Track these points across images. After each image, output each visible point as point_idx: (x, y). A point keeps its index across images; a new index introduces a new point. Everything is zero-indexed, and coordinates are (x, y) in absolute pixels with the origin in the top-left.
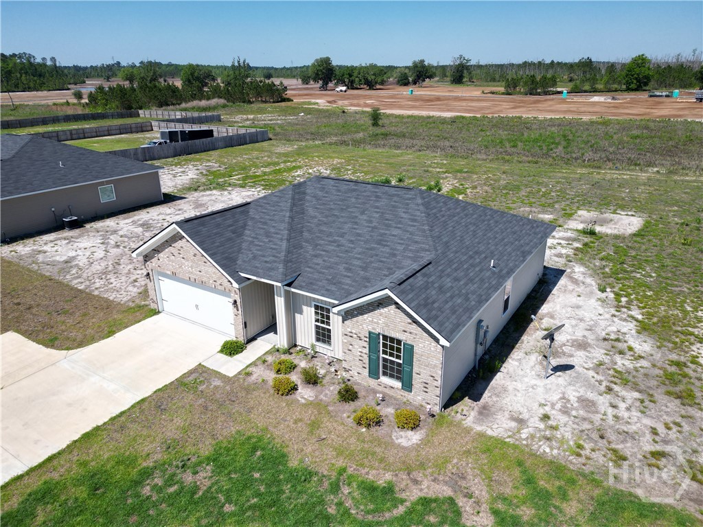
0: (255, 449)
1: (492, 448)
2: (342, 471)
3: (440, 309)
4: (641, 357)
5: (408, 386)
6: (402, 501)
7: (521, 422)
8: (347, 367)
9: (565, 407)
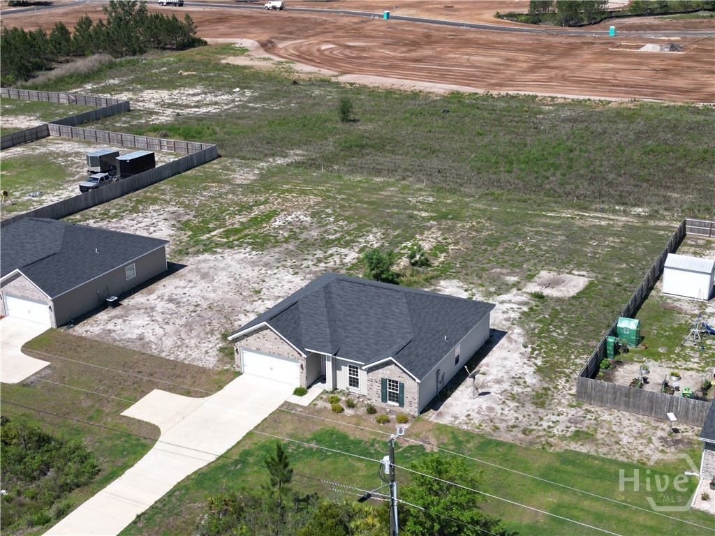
0: (332, 435)
1: (441, 429)
2: (374, 440)
3: (416, 365)
4: (528, 386)
5: (402, 404)
6: (401, 447)
7: (456, 418)
8: (370, 398)
9: (479, 411)
